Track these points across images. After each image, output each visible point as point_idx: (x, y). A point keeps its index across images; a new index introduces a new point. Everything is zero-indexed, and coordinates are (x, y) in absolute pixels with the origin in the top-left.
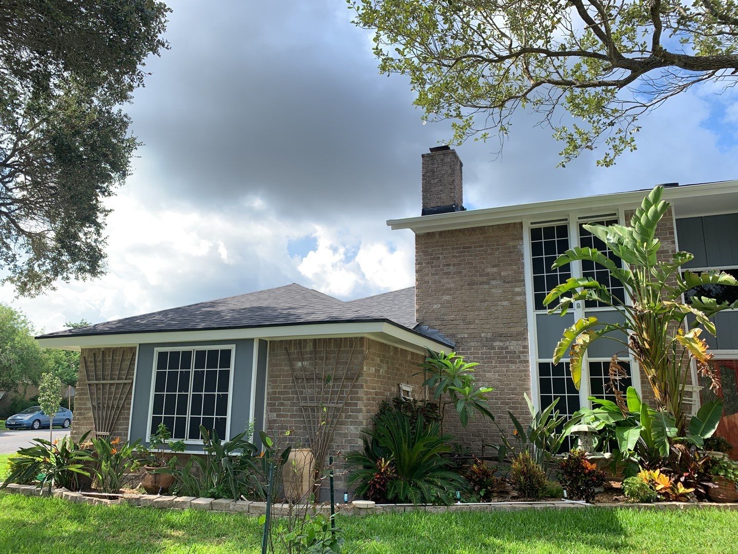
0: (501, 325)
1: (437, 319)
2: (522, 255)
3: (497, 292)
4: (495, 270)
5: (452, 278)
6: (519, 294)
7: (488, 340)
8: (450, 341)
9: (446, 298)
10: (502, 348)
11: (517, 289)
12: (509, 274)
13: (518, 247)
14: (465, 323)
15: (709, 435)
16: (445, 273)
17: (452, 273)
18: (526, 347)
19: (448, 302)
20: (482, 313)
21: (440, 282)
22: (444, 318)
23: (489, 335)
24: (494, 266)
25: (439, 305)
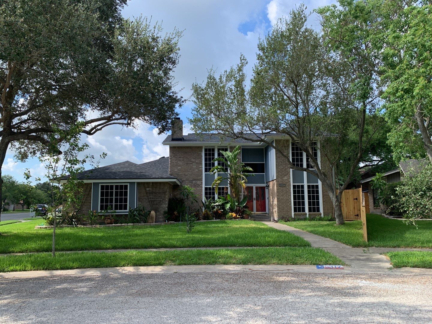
0: (195, 177)
1: (176, 174)
2: (202, 156)
3: (194, 167)
4: (194, 160)
5: (181, 162)
6: (201, 168)
7: (191, 181)
9: (179, 168)
10: (195, 183)
11: (200, 166)
12: (198, 161)
13: (201, 154)
15: (244, 205)
16: (179, 160)
17: (181, 160)
18: (202, 183)
20: (190, 173)
21: (177, 163)
23: (192, 179)
25: (177, 170)
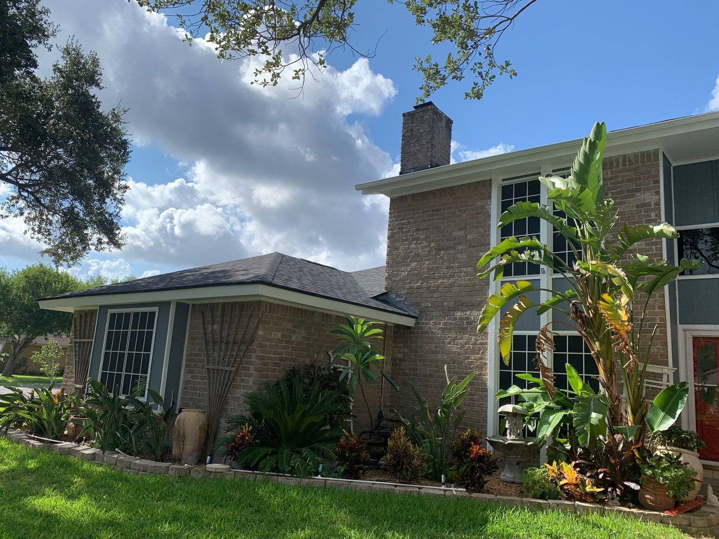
0: (464, 293)
1: (404, 287)
2: (490, 216)
3: (462, 257)
4: (462, 233)
5: (421, 243)
7: (450, 309)
8: (414, 310)
9: (413, 264)
11: (482, 254)
12: (475, 237)
13: (486, 207)
14: (429, 292)
16: (414, 239)
17: (420, 239)
19: (415, 269)
20: (446, 280)
21: (409, 248)
22: (410, 287)
23: (452, 304)
24: (461, 230)
25: (407, 273)
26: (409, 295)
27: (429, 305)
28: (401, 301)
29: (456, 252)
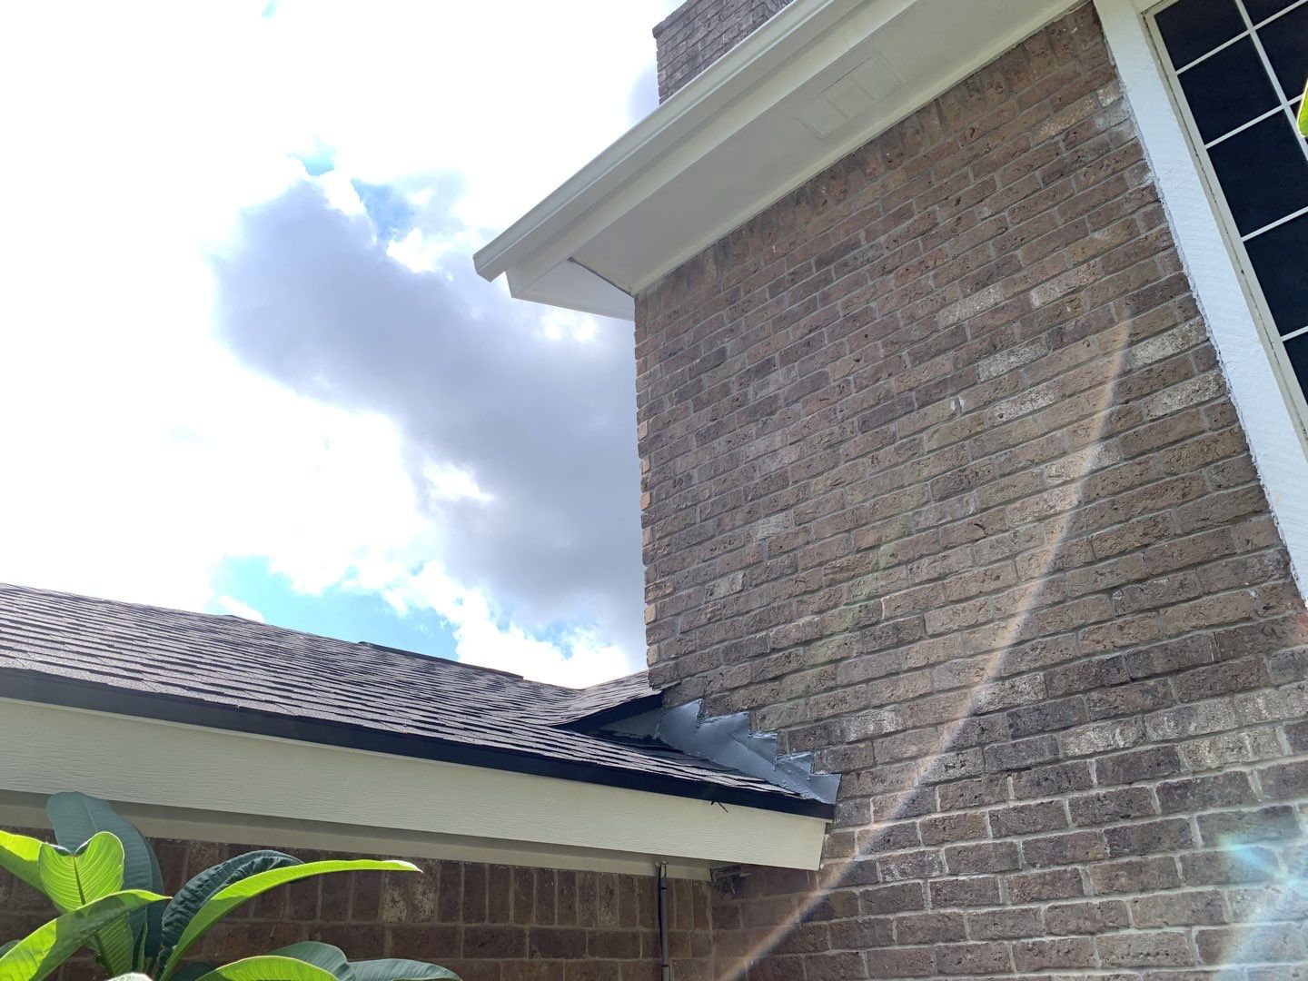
0: (1094, 608)
1: (735, 653)
2: (1134, 154)
3: (1027, 409)
4: (993, 295)
5: (783, 423)
6: (1173, 373)
7: (1028, 721)
8: (807, 767)
12: (1074, 282)
13: (1100, 123)
14: (872, 645)
16: (753, 414)
17: (782, 401)
19: (776, 548)
20: (956, 558)
21: (734, 461)
22: (764, 640)
24: (981, 284)
25: (740, 575)
26: (763, 693)
27: (889, 721)
28: (730, 734)
29: (986, 396)
